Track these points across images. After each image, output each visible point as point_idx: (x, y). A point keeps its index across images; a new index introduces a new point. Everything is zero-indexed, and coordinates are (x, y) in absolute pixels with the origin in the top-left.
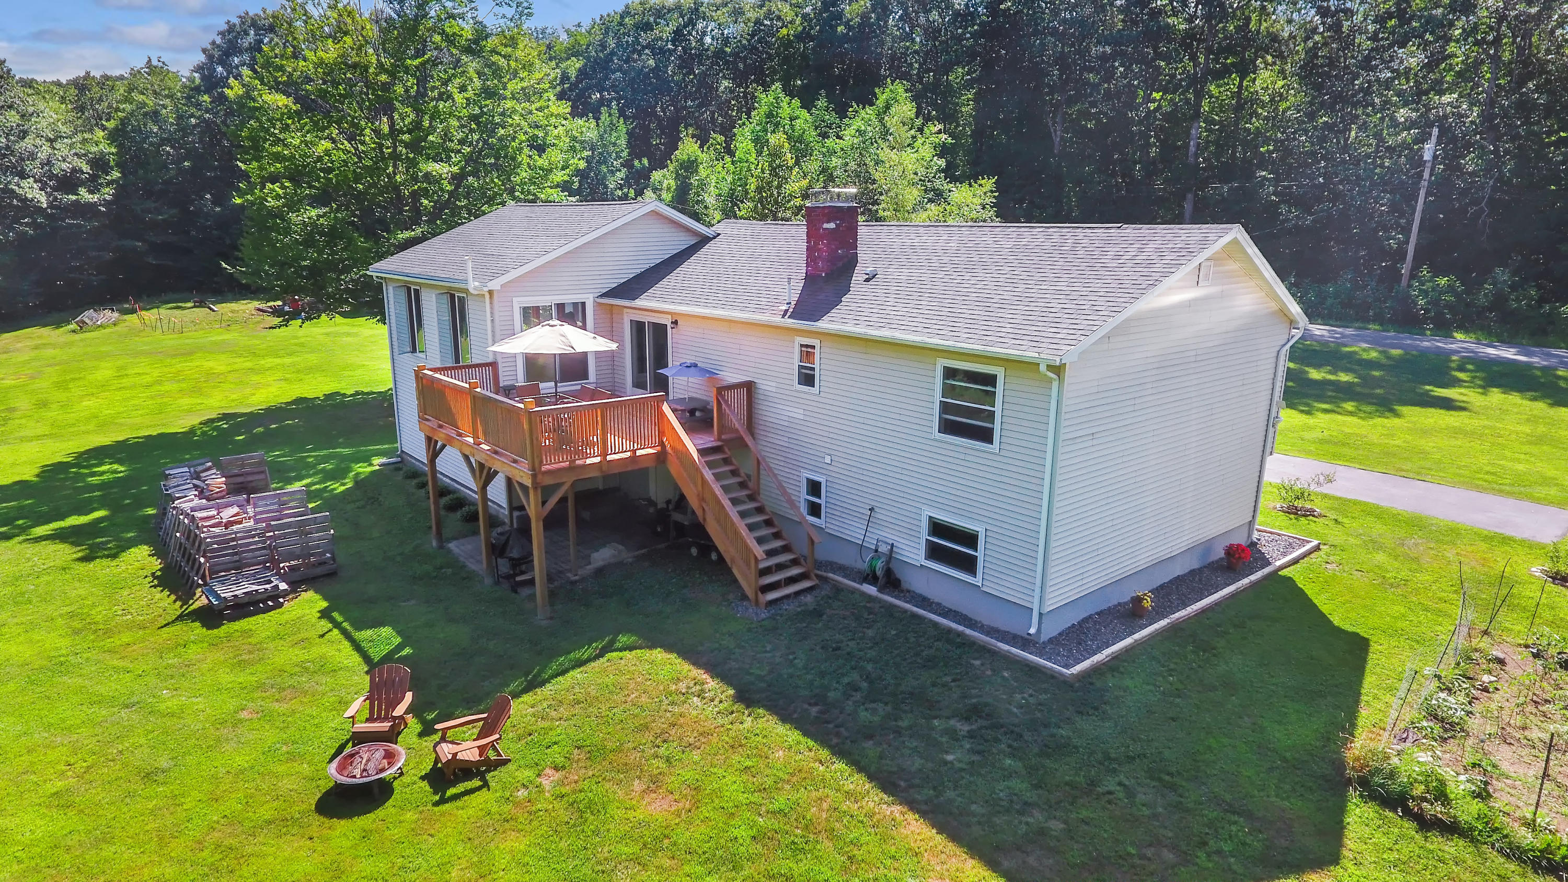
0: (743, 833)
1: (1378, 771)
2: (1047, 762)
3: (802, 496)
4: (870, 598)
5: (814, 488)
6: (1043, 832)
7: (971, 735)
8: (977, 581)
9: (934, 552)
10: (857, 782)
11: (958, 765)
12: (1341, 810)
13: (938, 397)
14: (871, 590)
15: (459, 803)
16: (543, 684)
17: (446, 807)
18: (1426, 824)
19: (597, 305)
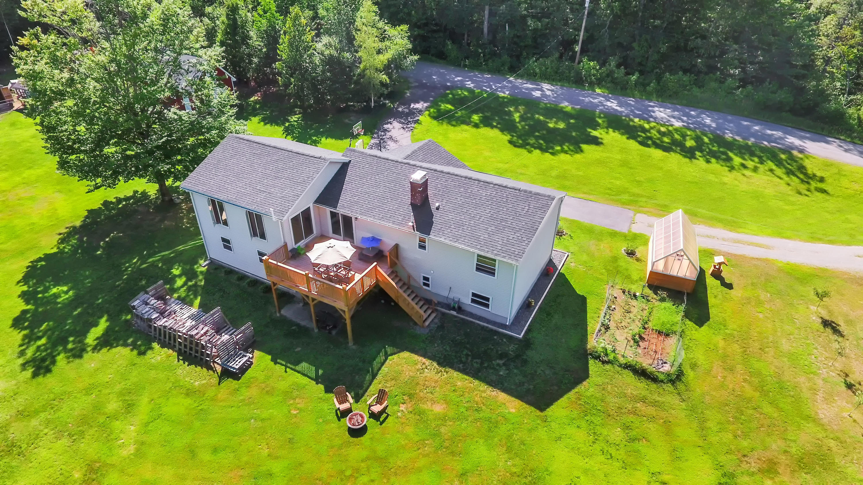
0: (463, 410)
1: (593, 351)
2: (523, 368)
3: (422, 281)
4: (455, 317)
5: (426, 279)
6: (529, 389)
7: (504, 364)
8: (490, 310)
9: (473, 301)
10: (483, 387)
11: (504, 375)
12: (587, 363)
13: (475, 262)
14: (454, 313)
15: (386, 423)
16: (376, 374)
17: (384, 425)
18: (604, 362)
19: (313, 206)
